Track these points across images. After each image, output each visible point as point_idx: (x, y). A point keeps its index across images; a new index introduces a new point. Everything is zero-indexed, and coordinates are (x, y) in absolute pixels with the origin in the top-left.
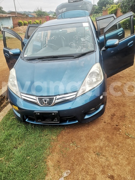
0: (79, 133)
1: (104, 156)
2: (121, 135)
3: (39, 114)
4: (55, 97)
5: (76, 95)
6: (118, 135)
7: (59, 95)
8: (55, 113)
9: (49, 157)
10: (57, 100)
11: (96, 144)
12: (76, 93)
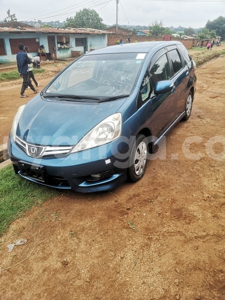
0: (74, 204)
1: (78, 238)
2: (121, 222)
3: (23, 165)
4: (44, 148)
5: (71, 150)
6: (118, 221)
7: (51, 146)
8: (39, 168)
9: (18, 220)
10: (47, 151)
11: (81, 223)
12: (70, 148)
